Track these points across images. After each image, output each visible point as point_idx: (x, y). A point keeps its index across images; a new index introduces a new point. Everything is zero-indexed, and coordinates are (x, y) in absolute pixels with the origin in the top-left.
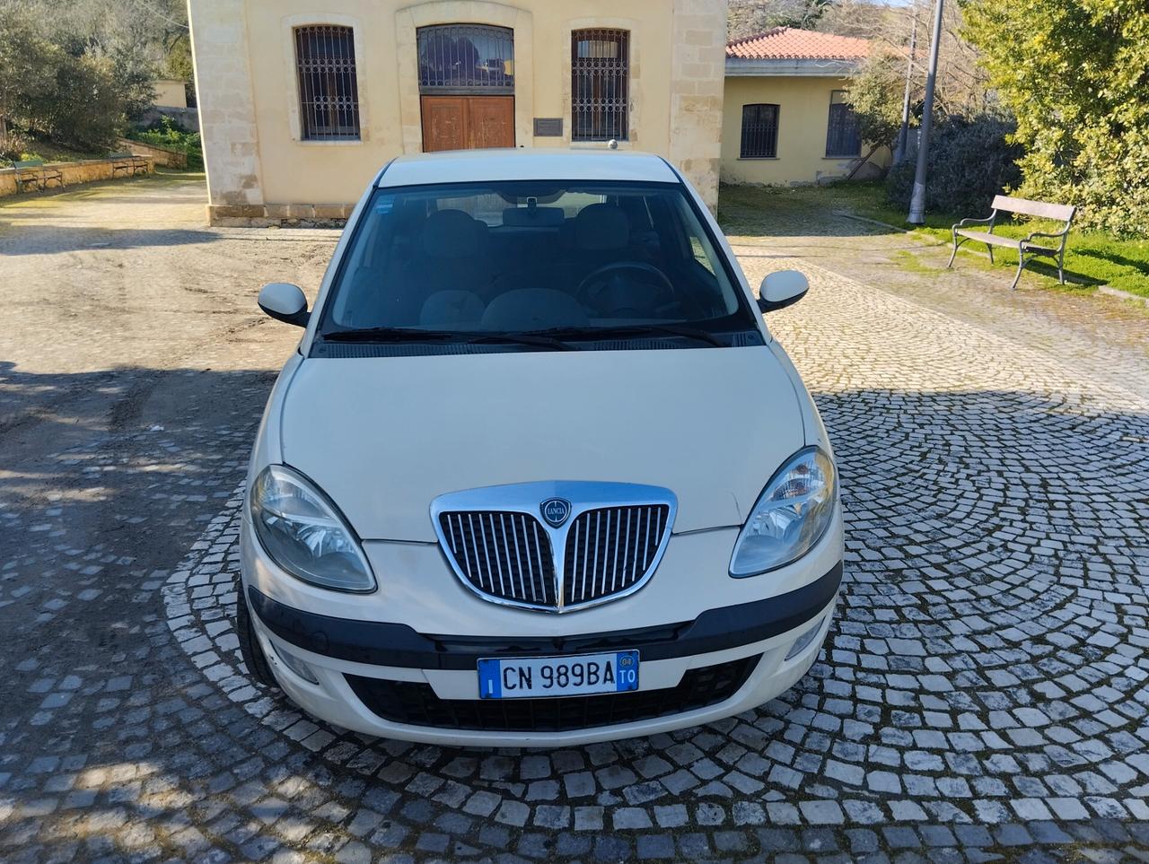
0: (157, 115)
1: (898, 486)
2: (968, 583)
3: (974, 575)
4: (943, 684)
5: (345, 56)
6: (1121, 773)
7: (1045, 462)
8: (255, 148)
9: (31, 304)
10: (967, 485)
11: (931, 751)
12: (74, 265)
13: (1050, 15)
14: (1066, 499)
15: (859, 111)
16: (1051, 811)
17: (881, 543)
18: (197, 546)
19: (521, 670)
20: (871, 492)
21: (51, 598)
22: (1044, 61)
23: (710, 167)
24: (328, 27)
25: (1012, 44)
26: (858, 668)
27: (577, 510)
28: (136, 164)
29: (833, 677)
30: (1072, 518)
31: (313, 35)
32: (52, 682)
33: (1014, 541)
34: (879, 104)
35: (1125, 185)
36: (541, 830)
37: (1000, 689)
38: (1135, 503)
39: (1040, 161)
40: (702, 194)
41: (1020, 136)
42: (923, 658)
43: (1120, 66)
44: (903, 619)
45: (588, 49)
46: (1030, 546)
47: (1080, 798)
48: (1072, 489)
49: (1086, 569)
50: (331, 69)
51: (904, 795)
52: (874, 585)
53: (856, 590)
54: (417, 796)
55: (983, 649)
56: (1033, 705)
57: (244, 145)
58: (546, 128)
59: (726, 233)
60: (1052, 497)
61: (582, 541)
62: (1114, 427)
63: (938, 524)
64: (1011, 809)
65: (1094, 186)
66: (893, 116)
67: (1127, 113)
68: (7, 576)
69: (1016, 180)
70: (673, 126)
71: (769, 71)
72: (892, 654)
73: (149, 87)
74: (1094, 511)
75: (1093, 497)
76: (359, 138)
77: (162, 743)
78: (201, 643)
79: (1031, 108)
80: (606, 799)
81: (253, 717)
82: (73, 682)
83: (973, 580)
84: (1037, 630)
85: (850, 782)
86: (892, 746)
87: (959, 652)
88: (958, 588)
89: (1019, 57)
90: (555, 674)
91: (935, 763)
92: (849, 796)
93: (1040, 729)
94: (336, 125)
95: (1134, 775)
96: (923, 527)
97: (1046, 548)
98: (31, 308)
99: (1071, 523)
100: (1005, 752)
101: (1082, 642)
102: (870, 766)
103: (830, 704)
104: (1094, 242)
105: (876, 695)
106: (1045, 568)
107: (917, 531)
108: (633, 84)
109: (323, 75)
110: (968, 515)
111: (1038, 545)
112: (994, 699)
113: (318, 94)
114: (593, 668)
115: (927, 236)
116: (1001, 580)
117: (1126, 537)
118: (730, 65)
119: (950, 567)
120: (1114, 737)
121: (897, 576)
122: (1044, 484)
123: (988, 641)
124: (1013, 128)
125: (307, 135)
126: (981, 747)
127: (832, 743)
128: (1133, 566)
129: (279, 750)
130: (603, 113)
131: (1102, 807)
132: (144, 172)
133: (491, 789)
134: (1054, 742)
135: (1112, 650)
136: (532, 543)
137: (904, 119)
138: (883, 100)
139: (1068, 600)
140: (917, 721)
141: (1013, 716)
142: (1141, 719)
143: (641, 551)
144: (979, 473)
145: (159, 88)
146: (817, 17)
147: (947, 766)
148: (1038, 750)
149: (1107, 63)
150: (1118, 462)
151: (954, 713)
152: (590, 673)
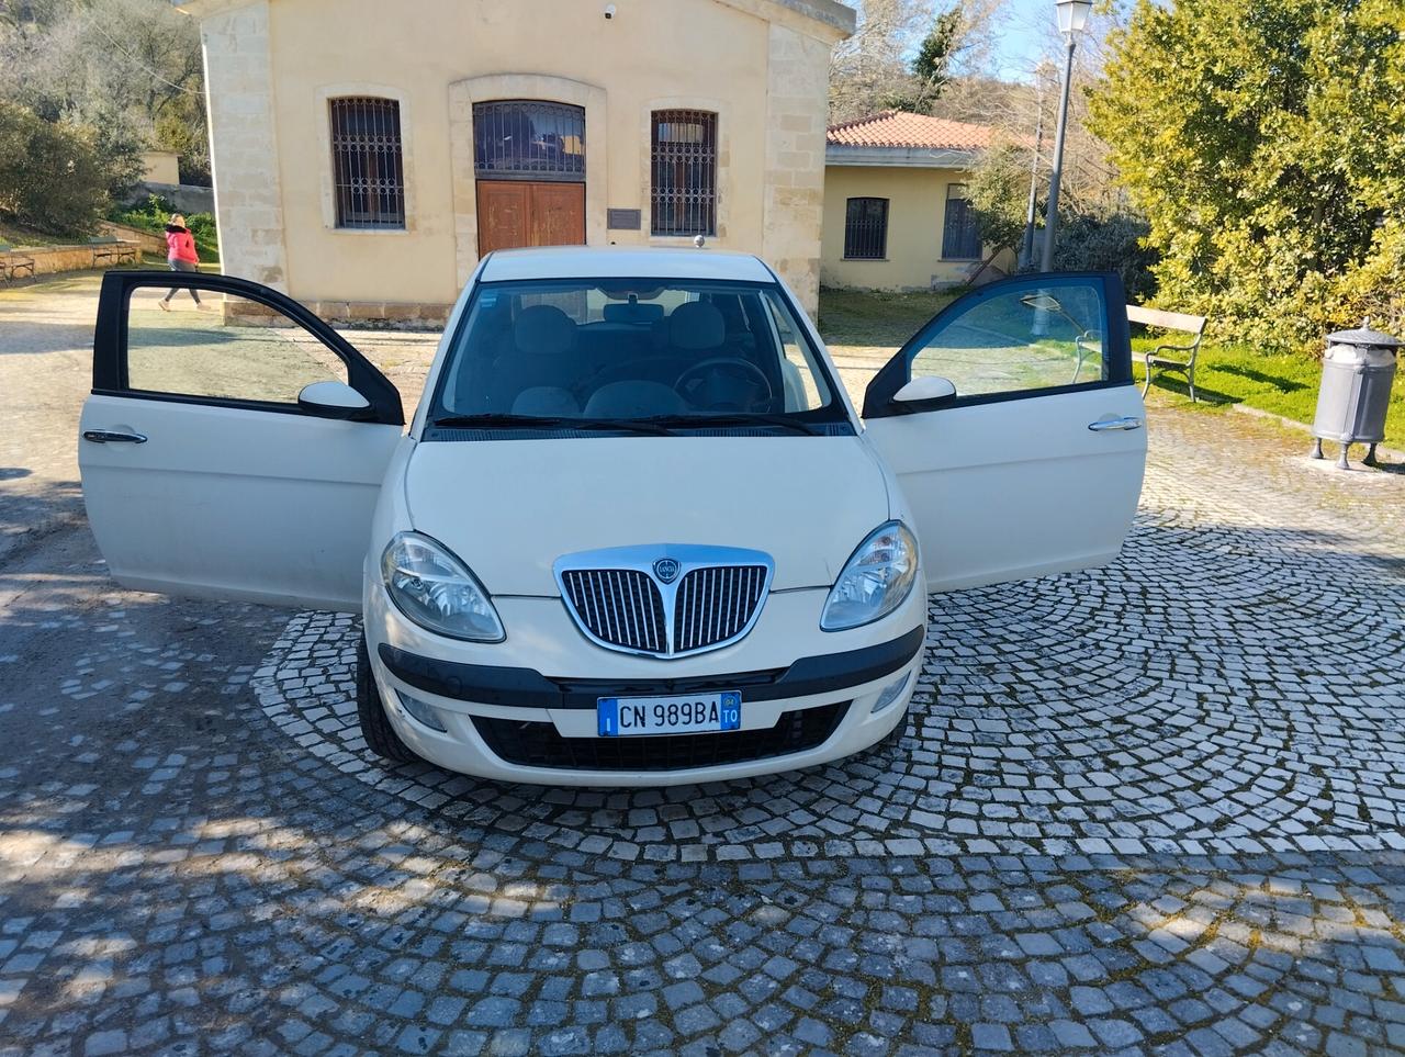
0: (143, 193)
1: (997, 593)
2: (1057, 675)
3: (1063, 668)
4: (1025, 754)
5: (389, 133)
6: (1180, 821)
7: (1147, 572)
8: (281, 236)
9: (30, 409)
10: (1068, 593)
11: (1007, 803)
12: (70, 367)
13: (1182, 108)
14: (1163, 604)
15: (979, 208)
16: (1112, 847)
17: (976, 642)
18: (278, 644)
19: (636, 709)
20: (969, 597)
21: (136, 691)
22: (1177, 157)
23: (808, 268)
24: (369, 100)
25: (1142, 139)
26: (946, 741)
27: (686, 568)
28: (121, 251)
29: (921, 748)
30: (1167, 621)
31: (351, 108)
32: (156, 759)
33: (1106, 640)
34: (1001, 201)
35: (1269, 295)
36: (650, 862)
37: (1077, 758)
38: (1233, 610)
39: (1175, 268)
40: (800, 298)
41: (1154, 240)
42: (1007, 735)
43: (1258, 164)
44: (991, 703)
45: (671, 132)
46: (1121, 644)
47: (1141, 839)
48: (1171, 596)
49: (1173, 664)
50: (372, 148)
51: (981, 835)
52: (966, 676)
53: (948, 680)
54: (532, 840)
55: (1065, 727)
56: (1107, 771)
57: (267, 231)
58: (621, 219)
59: (826, 342)
60: (1149, 603)
61: (690, 596)
62: (1224, 541)
63: (1033, 626)
64: (1076, 846)
65: (1235, 296)
66: (1016, 216)
67: (1269, 217)
68: (82, 672)
69: (1150, 288)
70: (767, 221)
71: (876, 160)
72: (978, 730)
73: (137, 160)
74: (1190, 615)
75: (1192, 604)
76: (403, 227)
77: (281, 806)
78: (301, 726)
79: (1165, 209)
80: (709, 839)
81: (365, 784)
82: (177, 759)
83: (1062, 673)
84: (1117, 712)
85: (932, 826)
86: (972, 800)
87: (1042, 730)
88: (1046, 679)
89: (1149, 152)
90: (667, 713)
91: (1012, 812)
92: (930, 836)
93: (1110, 788)
94: (376, 211)
95: (1192, 823)
96: (1019, 628)
97: (1138, 646)
98: (32, 414)
99: (1165, 625)
100: (1076, 805)
101: (1160, 722)
102: (949, 815)
103: (916, 769)
104: (1234, 357)
105: (961, 762)
106: (1134, 663)
107: (1012, 632)
108: (722, 174)
109: (363, 154)
110: (1065, 618)
111: (1130, 643)
112: (1070, 766)
113: (355, 175)
114: (700, 708)
115: (1052, 350)
116: (1090, 672)
117: (1218, 638)
118: (832, 152)
119: (1042, 662)
120: (1178, 795)
121: (989, 669)
122: (1144, 592)
123: (1069, 721)
124: (1147, 231)
125: (341, 222)
126: (1053, 800)
127: (917, 798)
128: (1221, 663)
129: (398, 808)
130: (688, 205)
131: (1159, 846)
132: (129, 261)
133: (602, 833)
134: (1120, 797)
135: (1188, 729)
136: (646, 597)
137: (1030, 220)
138: (1005, 196)
139: (1153, 689)
140: (997, 780)
141: (1087, 778)
142: (1206, 782)
143: (742, 606)
144: (1080, 582)
145: (148, 161)
146: (935, 98)
147: (1021, 814)
148: (1107, 803)
149: (1245, 161)
150: (1223, 572)
151: (1031, 776)
152: (697, 713)
